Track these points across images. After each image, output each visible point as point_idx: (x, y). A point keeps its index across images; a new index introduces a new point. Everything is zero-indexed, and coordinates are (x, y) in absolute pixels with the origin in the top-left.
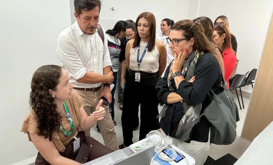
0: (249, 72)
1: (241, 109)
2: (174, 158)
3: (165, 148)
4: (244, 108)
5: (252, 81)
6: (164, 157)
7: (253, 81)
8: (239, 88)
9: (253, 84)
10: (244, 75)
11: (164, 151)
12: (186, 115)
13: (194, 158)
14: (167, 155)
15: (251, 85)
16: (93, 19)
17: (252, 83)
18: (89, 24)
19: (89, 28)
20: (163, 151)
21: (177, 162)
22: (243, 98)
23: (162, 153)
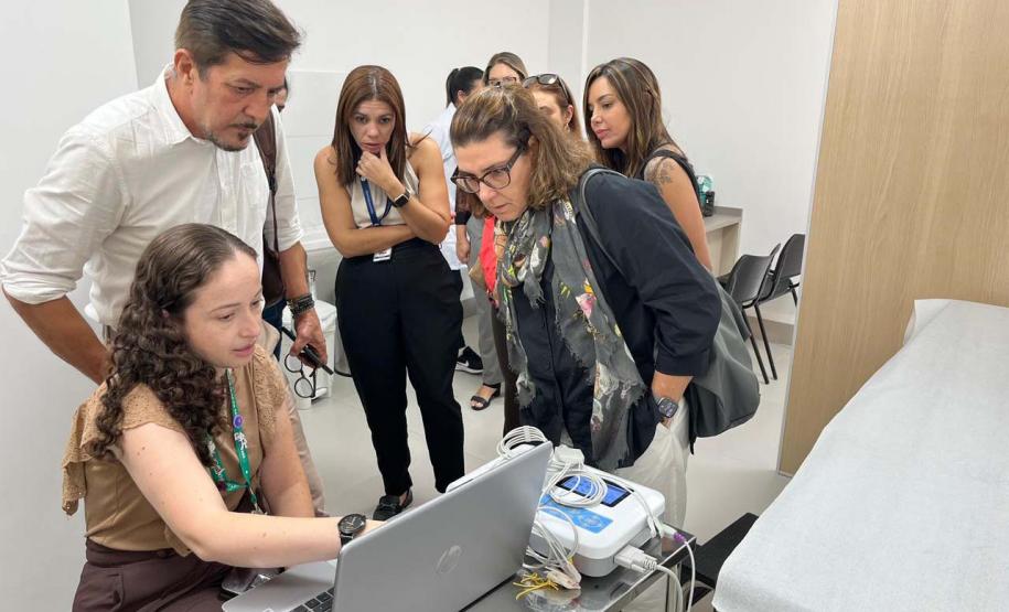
0: (779, 245)
1: (767, 382)
2: (600, 497)
3: (567, 473)
4: (775, 377)
5: (792, 279)
6: (570, 498)
7: (795, 280)
8: (753, 308)
9: (797, 289)
10: (767, 258)
11: (565, 485)
12: (600, 396)
13: (660, 491)
14: (574, 492)
15: (790, 294)
16: (263, 95)
17: (792, 287)
18: (244, 110)
19: (235, 126)
20: (559, 484)
21: (612, 505)
22: (770, 344)
23: (560, 489)
